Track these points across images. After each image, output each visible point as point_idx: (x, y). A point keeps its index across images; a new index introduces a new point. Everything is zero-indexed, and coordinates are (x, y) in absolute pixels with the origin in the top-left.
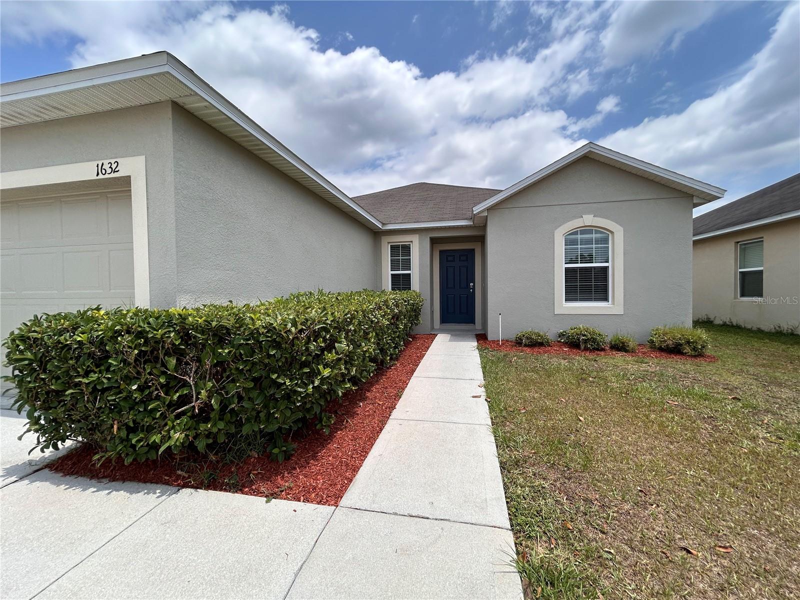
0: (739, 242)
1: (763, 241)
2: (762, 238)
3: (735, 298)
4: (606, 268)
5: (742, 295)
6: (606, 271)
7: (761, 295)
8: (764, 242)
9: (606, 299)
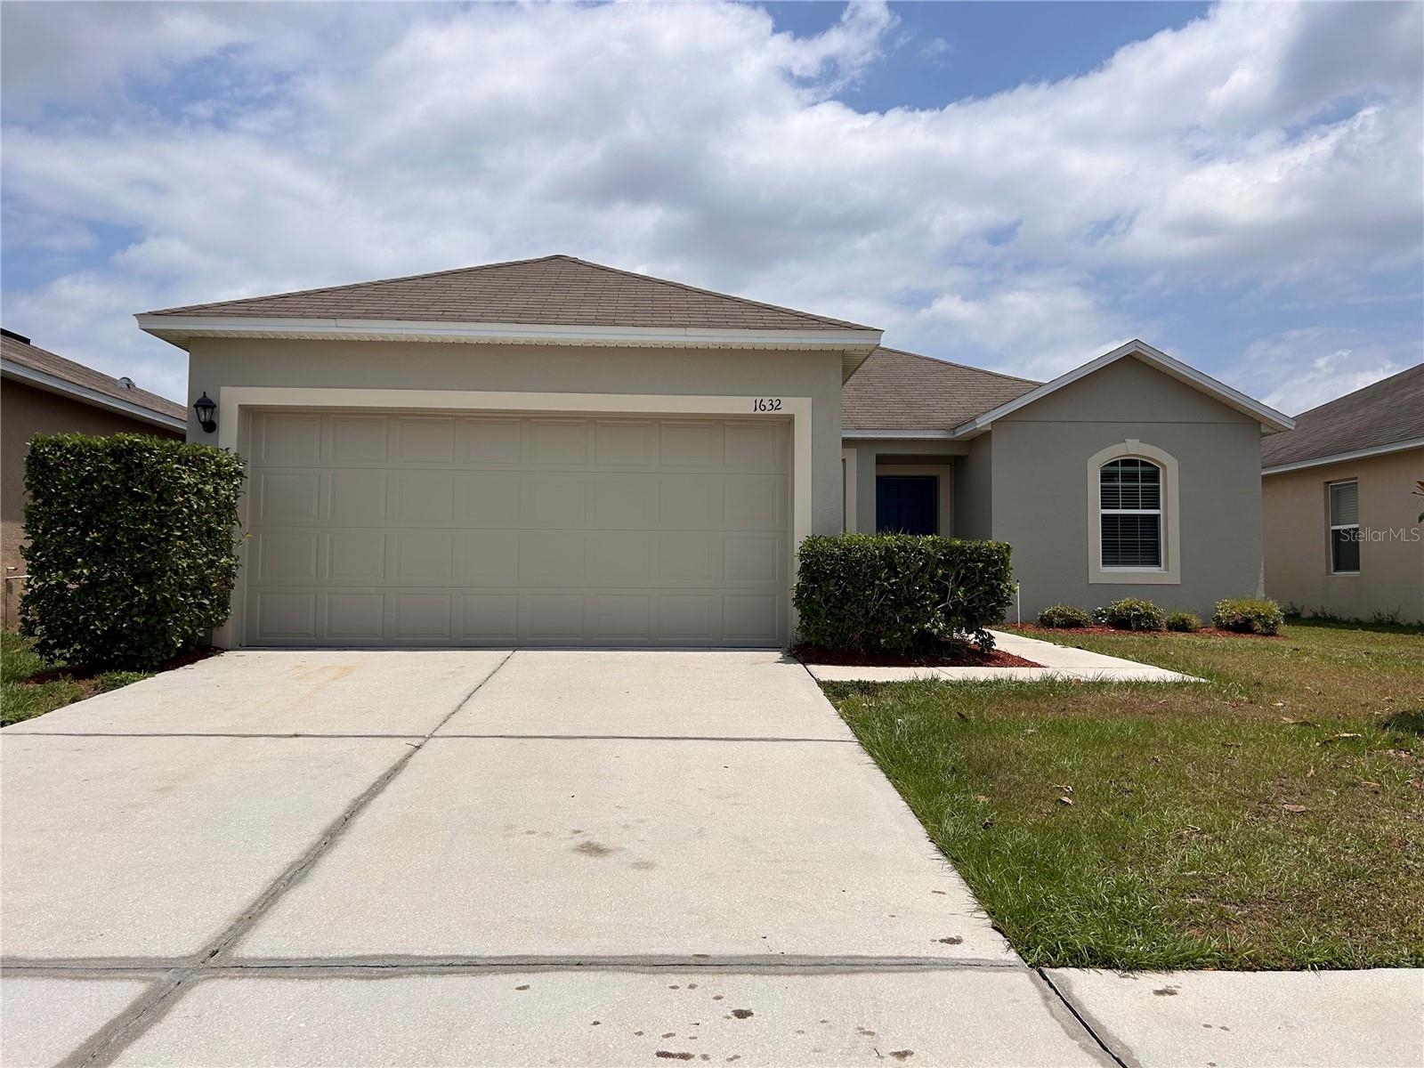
0: (1329, 483)
1: (1356, 483)
2: (1356, 478)
3: (1328, 573)
4: (1156, 517)
5: (1337, 569)
6: (1157, 521)
7: (1357, 568)
8: (1359, 485)
9: (1157, 563)
